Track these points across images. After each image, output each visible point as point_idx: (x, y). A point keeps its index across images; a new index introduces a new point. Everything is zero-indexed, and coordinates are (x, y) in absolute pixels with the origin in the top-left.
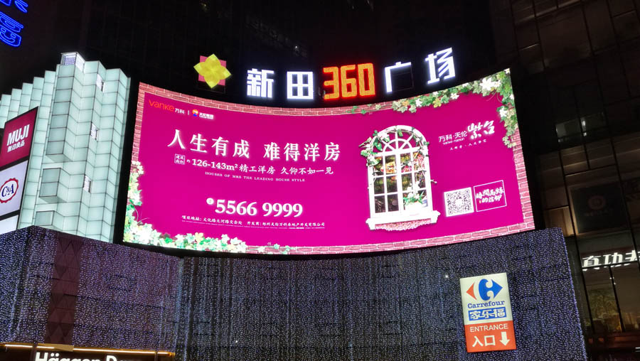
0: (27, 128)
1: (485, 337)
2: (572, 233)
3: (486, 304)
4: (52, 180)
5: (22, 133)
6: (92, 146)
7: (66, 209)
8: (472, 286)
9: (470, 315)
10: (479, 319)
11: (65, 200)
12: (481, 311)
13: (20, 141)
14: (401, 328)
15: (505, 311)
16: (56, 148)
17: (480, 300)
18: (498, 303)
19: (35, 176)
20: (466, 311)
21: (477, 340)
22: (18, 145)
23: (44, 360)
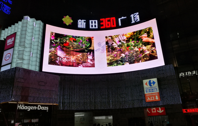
0: (13, 38)
1: (151, 97)
2: (176, 66)
3: (151, 88)
4: (21, 54)
5: (12, 40)
6: (33, 43)
7: (25, 62)
8: (147, 82)
9: (146, 91)
10: (149, 92)
11: (25, 59)
12: (150, 90)
13: (11, 42)
14: (126, 96)
15: (157, 89)
16: (22, 44)
17: (149, 86)
18: (154, 87)
19: (16, 52)
20: (145, 90)
21: (149, 98)
22: (11, 43)
23: (20, 107)
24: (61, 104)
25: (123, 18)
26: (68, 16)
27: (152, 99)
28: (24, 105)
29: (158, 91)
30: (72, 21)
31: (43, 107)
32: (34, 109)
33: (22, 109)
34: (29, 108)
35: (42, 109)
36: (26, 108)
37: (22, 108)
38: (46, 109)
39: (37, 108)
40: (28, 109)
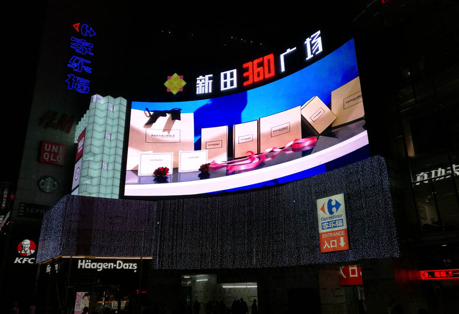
1: (331, 241)
3: (331, 218)
8: (324, 205)
9: (322, 226)
10: (328, 228)
11: (94, 176)
12: (329, 222)
15: (342, 222)
17: (328, 215)
20: (320, 222)
21: (327, 244)
23: (83, 264)
24: (157, 258)
25: (289, 51)
26: (175, 75)
27: (332, 247)
28: (90, 261)
29: (345, 227)
30: (184, 83)
31: (127, 265)
32: (109, 268)
33: (86, 267)
34: (101, 267)
35: (124, 268)
36: (94, 266)
37: (88, 265)
38: (132, 267)
39: (115, 266)
40: (99, 267)
